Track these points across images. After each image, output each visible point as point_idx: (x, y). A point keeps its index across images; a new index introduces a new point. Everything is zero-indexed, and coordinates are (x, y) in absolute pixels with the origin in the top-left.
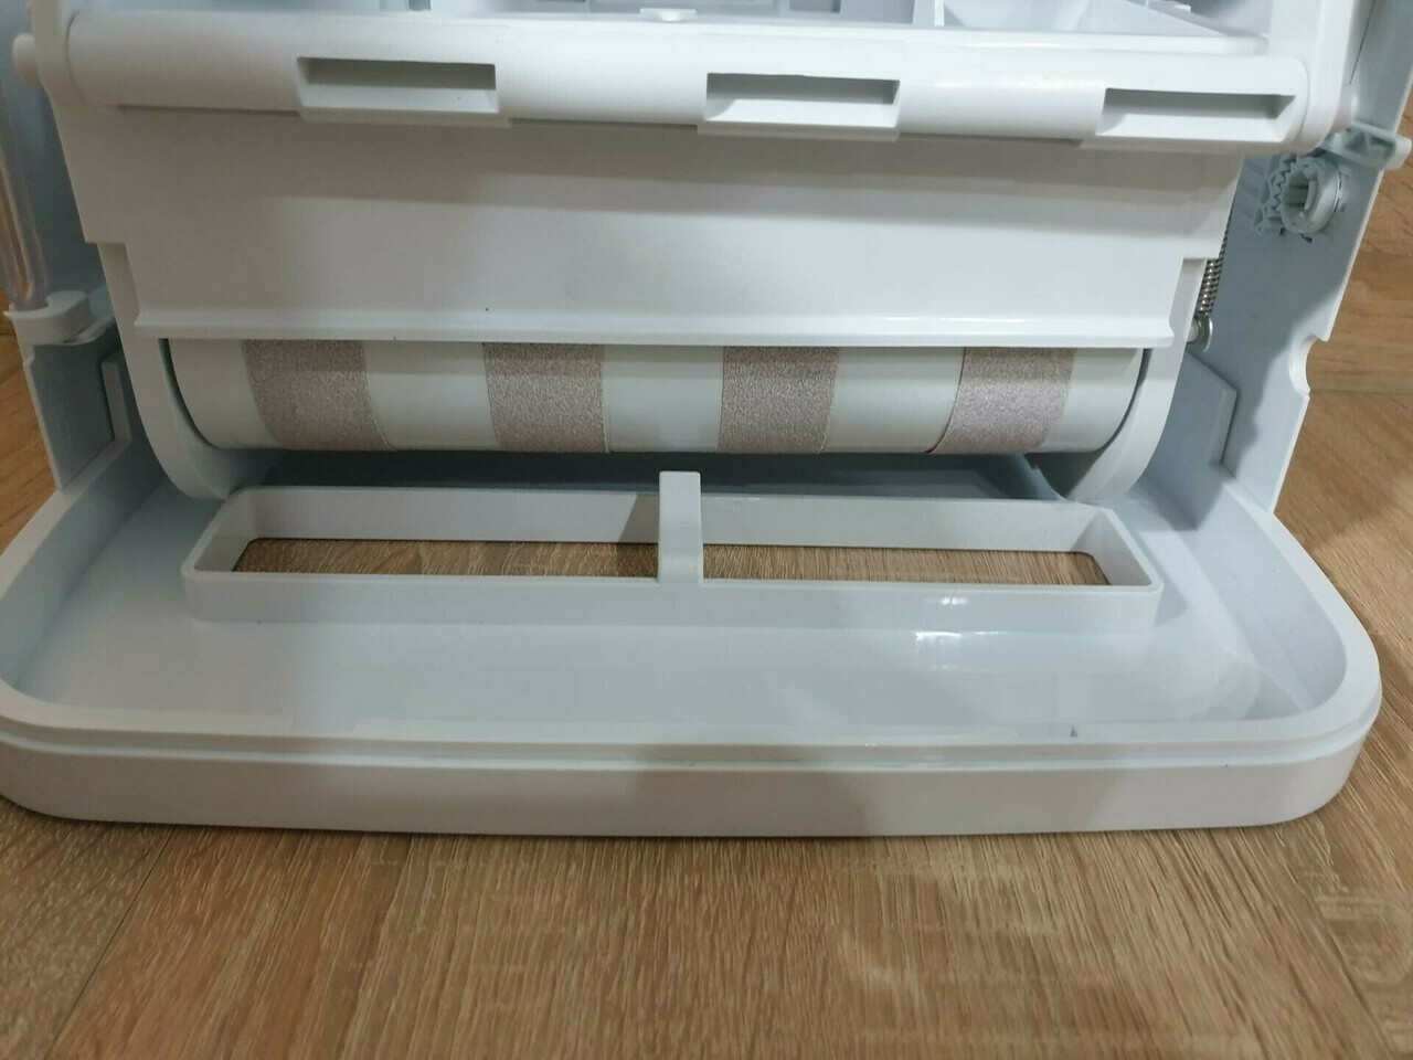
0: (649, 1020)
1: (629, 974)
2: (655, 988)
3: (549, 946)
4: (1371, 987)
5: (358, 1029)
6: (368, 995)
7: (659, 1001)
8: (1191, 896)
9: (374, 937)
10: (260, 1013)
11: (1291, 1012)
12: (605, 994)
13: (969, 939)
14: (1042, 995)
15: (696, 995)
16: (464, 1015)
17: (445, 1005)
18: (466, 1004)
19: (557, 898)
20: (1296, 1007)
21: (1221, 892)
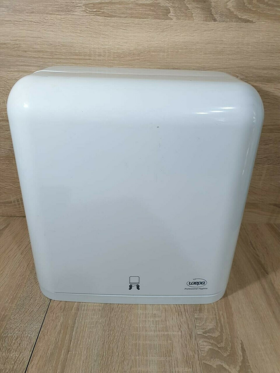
0: (108, 331)
1: (106, 326)
2: (109, 327)
3: (97, 322)
4: (197, 326)
5: (74, 333)
6: (75, 329)
7: (110, 329)
8: (179, 315)
9: (75, 322)
10: (62, 331)
11: (186, 329)
12: (103, 328)
13: (149, 321)
14: (156, 328)
15: (114, 328)
16: (86, 331)
17: (84, 330)
18: (87, 330)
19: (98, 316)
20: (187, 328)
21: (183, 314)
